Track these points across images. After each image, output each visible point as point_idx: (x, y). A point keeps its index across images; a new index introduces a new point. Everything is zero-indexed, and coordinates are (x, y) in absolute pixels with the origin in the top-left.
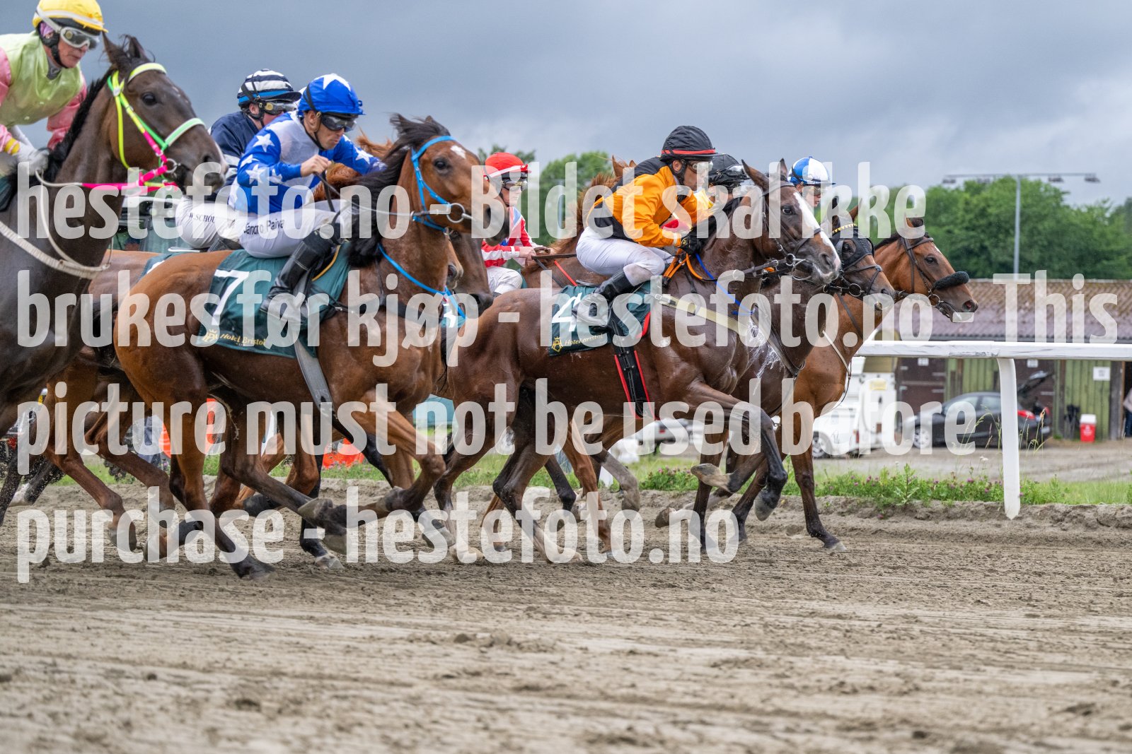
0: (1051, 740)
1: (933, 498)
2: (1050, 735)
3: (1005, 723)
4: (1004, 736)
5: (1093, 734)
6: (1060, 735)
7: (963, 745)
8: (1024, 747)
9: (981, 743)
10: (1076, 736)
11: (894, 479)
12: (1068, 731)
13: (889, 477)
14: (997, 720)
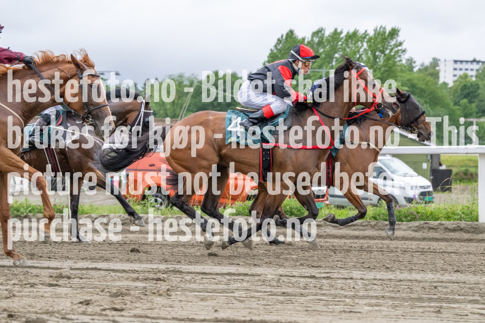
0: (68, 316)
1: (38, 212)
2: (69, 314)
3: (51, 309)
4: (49, 315)
5: (89, 313)
6: (74, 314)
7: (29, 320)
8: (57, 319)
9: (38, 318)
10: (81, 314)
11: (21, 204)
12: (78, 312)
13: (18, 203)
14: (47, 308)
